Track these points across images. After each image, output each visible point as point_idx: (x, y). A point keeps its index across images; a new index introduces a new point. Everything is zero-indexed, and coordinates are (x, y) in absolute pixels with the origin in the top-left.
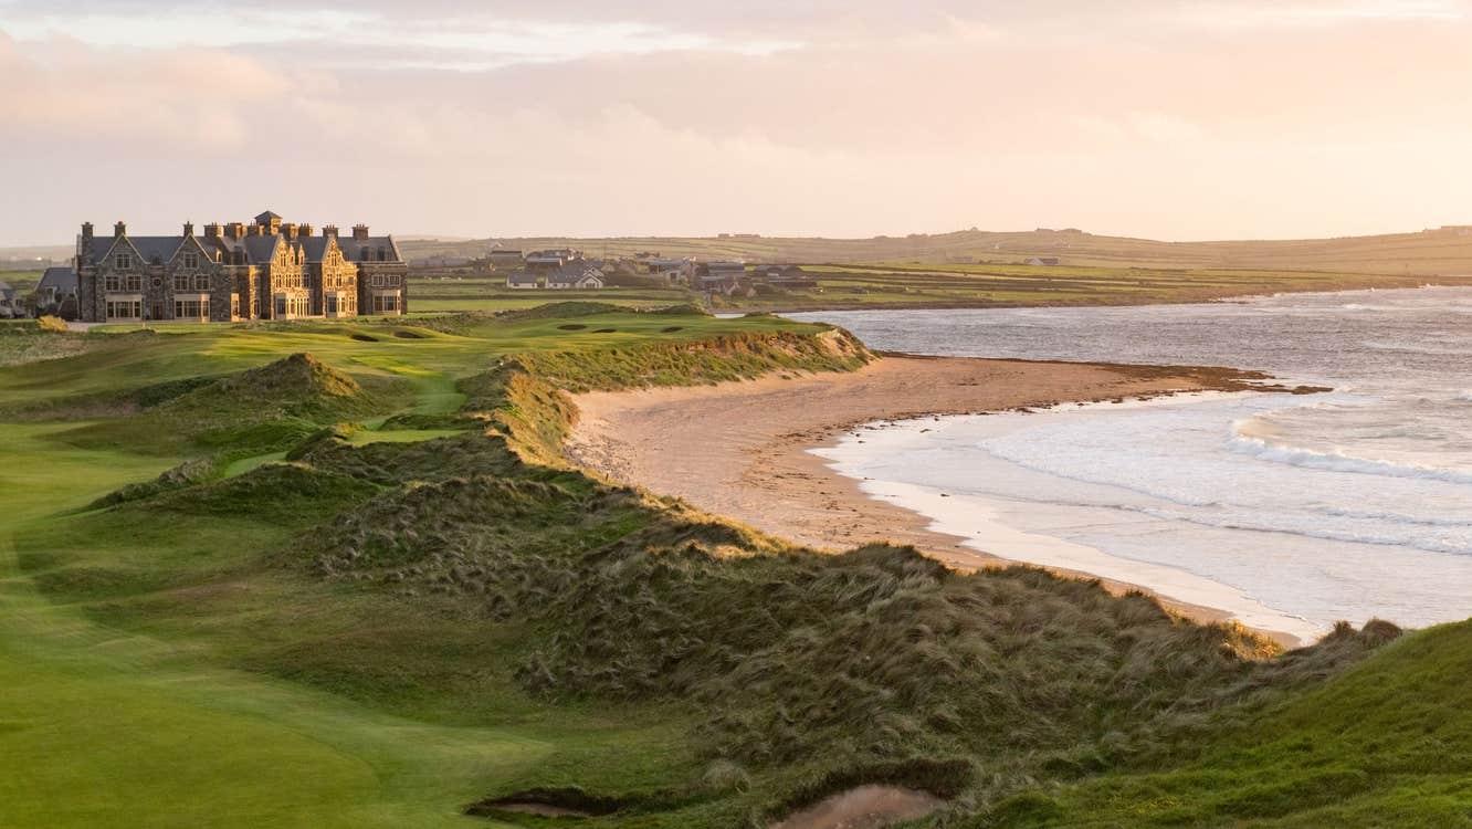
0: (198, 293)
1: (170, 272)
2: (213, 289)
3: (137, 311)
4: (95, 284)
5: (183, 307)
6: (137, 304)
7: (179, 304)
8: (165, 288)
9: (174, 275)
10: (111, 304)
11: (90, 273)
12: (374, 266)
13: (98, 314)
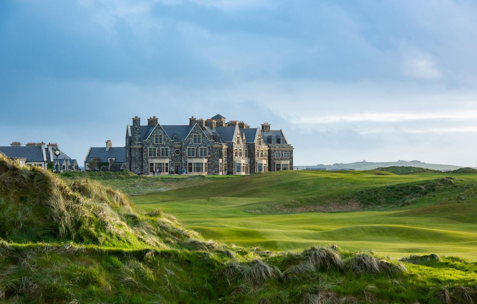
0: (201, 158)
1: (185, 146)
2: (209, 156)
3: (167, 168)
4: (142, 153)
5: (193, 166)
6: (167, 164)
7: (190, 164)
8: (182, 155)
9: (188, 147)
10: (152, 164)
11: (140, 146)
12: (275, 146)
13: (144, 170)
